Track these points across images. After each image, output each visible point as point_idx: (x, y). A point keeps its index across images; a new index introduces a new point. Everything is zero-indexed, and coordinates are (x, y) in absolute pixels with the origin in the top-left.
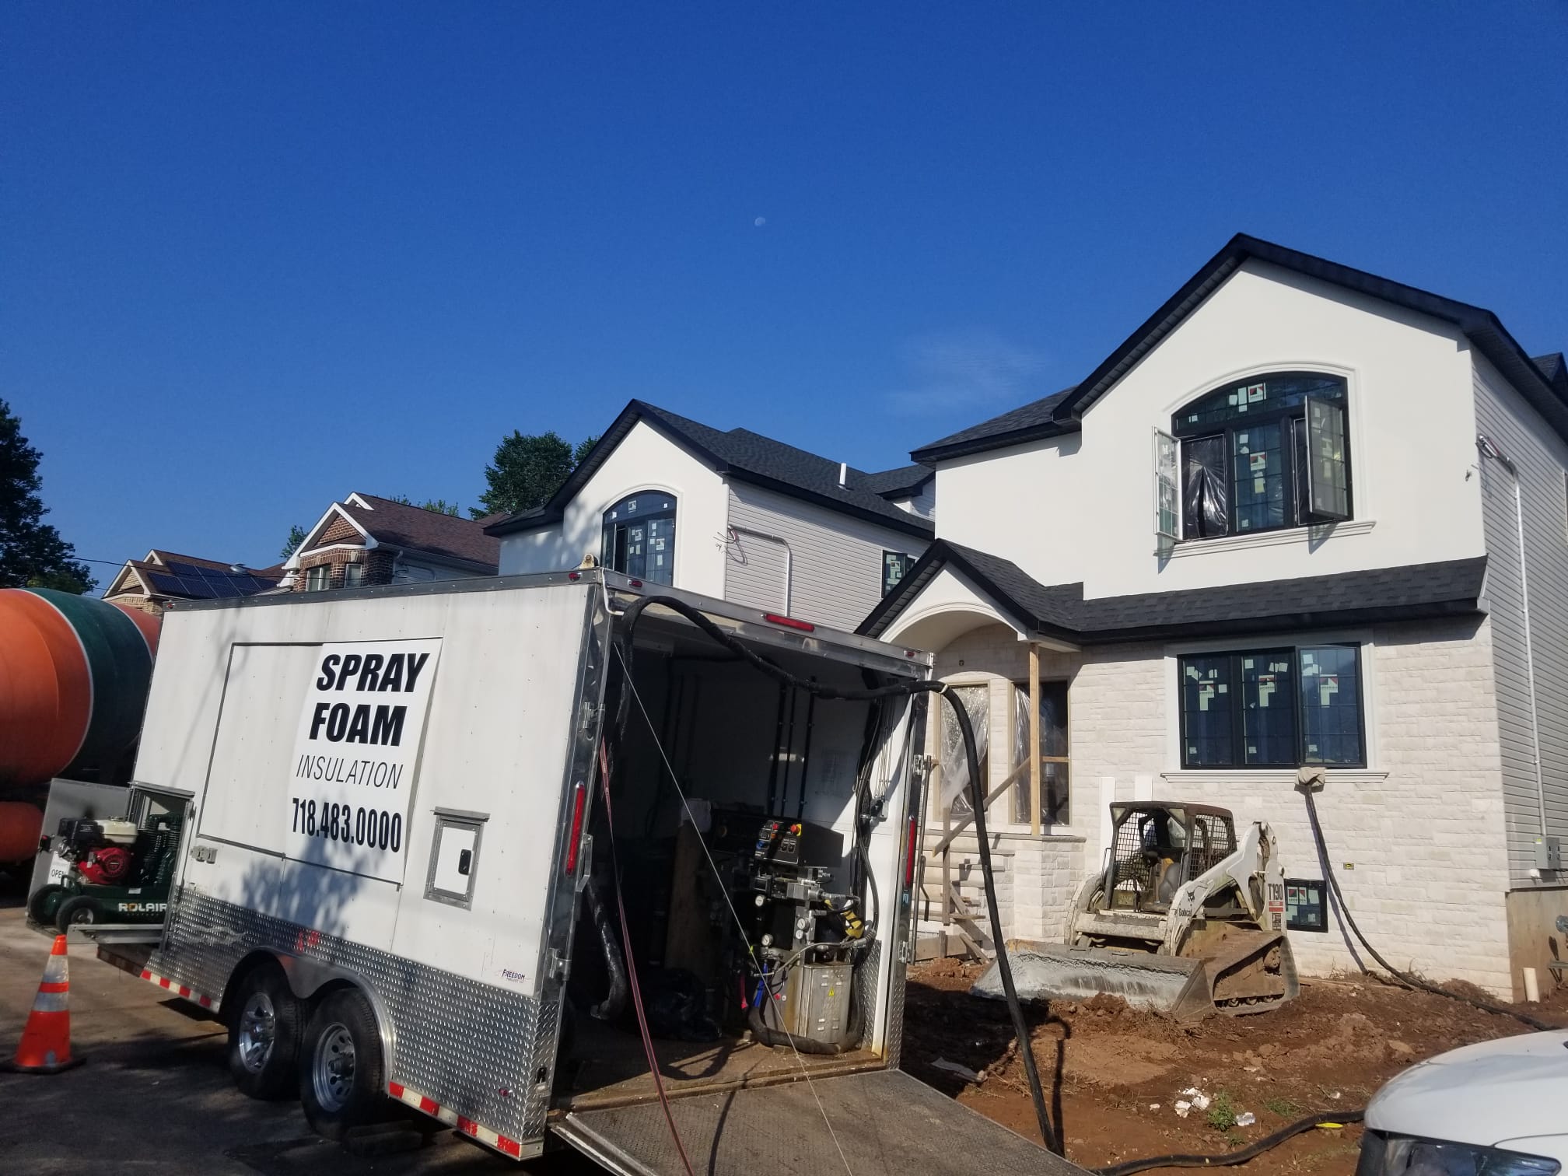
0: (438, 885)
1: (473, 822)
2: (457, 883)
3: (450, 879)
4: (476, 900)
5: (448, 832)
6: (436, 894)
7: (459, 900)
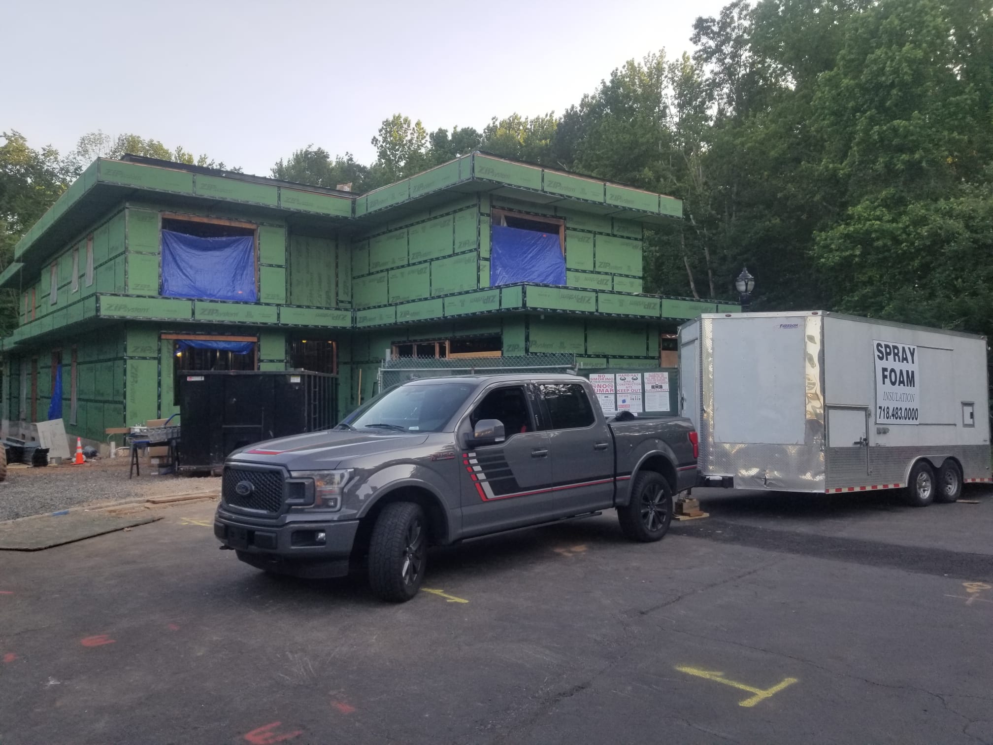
0: (965, 423)
1: (971, 404)
2: (970, 421)
3: (969, 421)
4: (976, 424)
5: (965, 408)
6: (965, 425)
7: (972, 426)
